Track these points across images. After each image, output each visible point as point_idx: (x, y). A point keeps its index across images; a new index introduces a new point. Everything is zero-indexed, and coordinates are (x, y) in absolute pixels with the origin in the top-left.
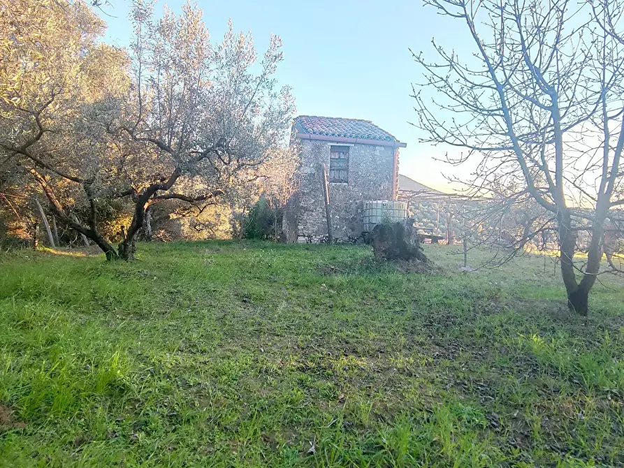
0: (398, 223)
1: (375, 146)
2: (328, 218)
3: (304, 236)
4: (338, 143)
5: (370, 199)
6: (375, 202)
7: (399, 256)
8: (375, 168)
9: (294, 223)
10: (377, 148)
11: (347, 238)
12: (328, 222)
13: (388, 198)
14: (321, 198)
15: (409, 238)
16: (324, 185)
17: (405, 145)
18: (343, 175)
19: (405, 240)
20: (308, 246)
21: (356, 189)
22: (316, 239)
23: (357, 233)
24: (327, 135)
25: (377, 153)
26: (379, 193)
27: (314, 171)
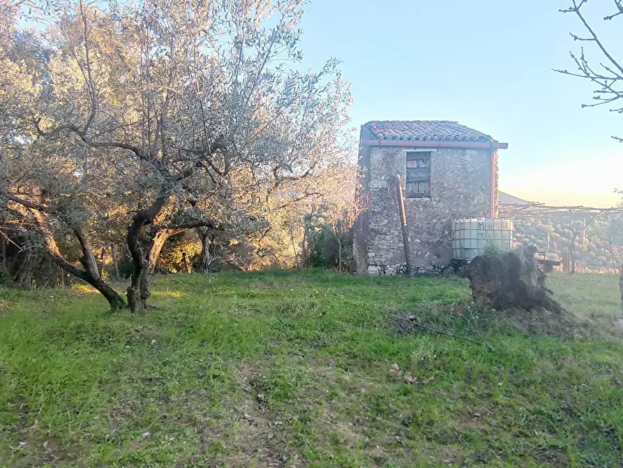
0: (510, 254)
1: (464, 149)
2: (405, 242)
3: (376, 265)
4: (415, 148)
5: (461, 216)
6: (467, 221)
7: (515, 304)
8: (466, 178)
9: (364, 249)
10: (467, 151)
11: (431, 267)
12: (406, 248)
13: (484, 215)
14: (396, 217)
15: (529, 276)
16: (400, 200)
17: (505, 146)
18: (422, 188)
19: (523, 278)
21: (441, 205)
22: (390, 269)
23: (445, 260)
24: (401, 139)
25: (468, 158)
26: (471, 209)
27: (385, 185)
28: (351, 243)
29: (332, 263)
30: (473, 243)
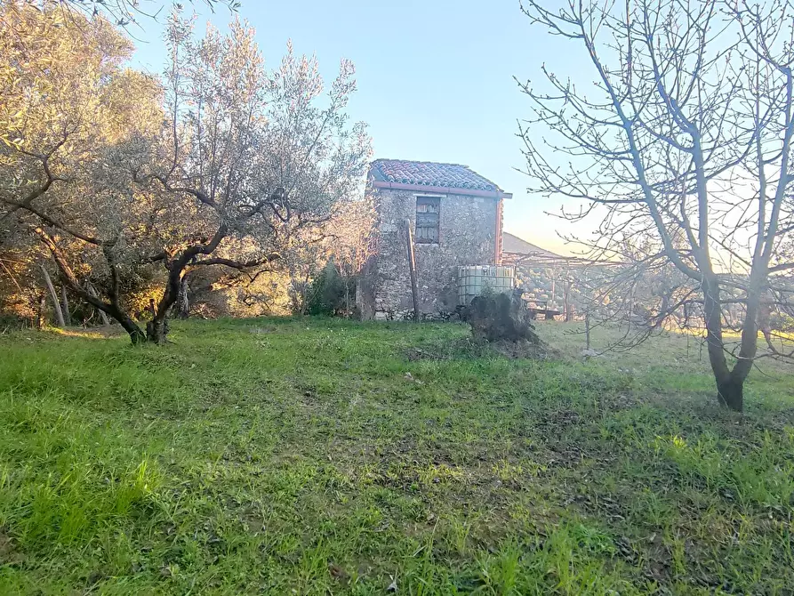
0: (503, 295)
1: (472, 196)
2: (413, 287)
3: (384, 311)
4: (426, 193)
5: (467, 263)
6: (473, 268)
7: (505, 337)
8: (473, 225)
9: (371, 294)
10: (475, 199)
11: (438, 314)
12: (414, 295)
13: (489, 263)
14: (405, 263)
15: (517, 313)
16: (409, 247)
17: (510, 196)
18: (432, 234)
19: (511, 315)
20: (388, 325)
21: (449, 251)
22: (398, 315)
23: (451, 306)
24: (412, 183)
25: (476, 206)
26: (478, 257)
27: (395, 229)
30: (477, 289)
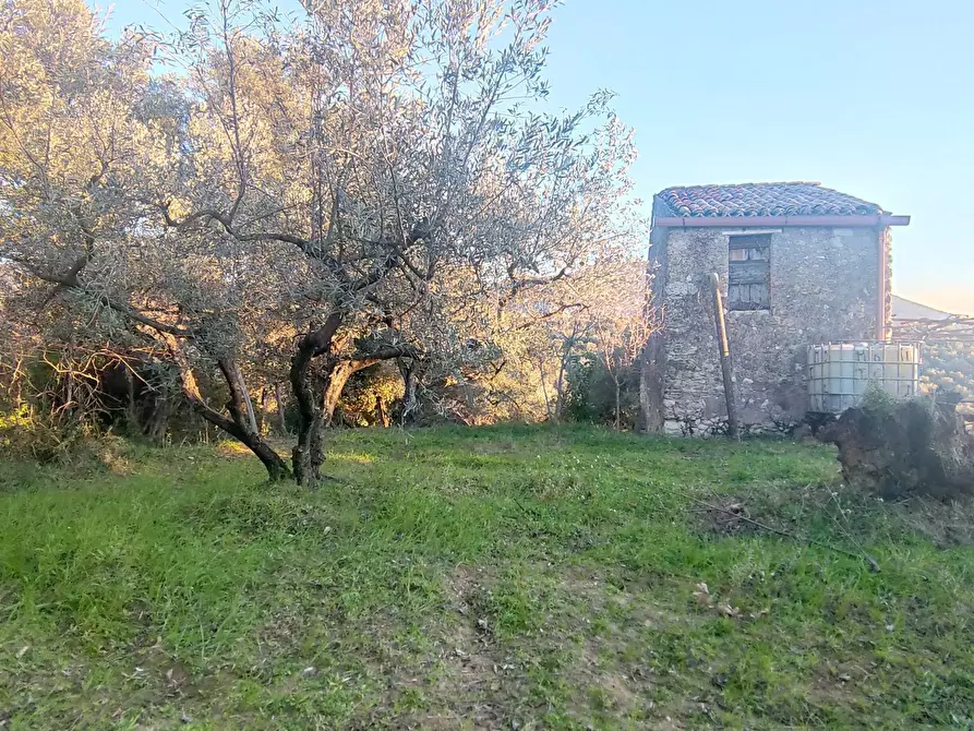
0: (912, 406)
1: (829, 228)
2: (726, 382)
3: (677, 420)
4: (744, 228)
5: (823, 340)
6: (836, 348)
7: (920, 490)
8: (835, 276)
9: (658, 394)
10: (836, 232)
11: (772, 424)
12: (728, 393)
13: (866, 338)
14: (711, 343)
15: (948, 443)
16: (717, 315)
17: (904, 220)
18: (757, 294)
19: (936, 448)
20: (681, 445)
21: (790, 322)
22: (702, 426)
23: (794, 414)
24: (720, 215)
25: (837, 242)
26: (843, 327)
27: (693, 289)
28: (637, 384)
29: (605, 415)
30: (846, 386)
